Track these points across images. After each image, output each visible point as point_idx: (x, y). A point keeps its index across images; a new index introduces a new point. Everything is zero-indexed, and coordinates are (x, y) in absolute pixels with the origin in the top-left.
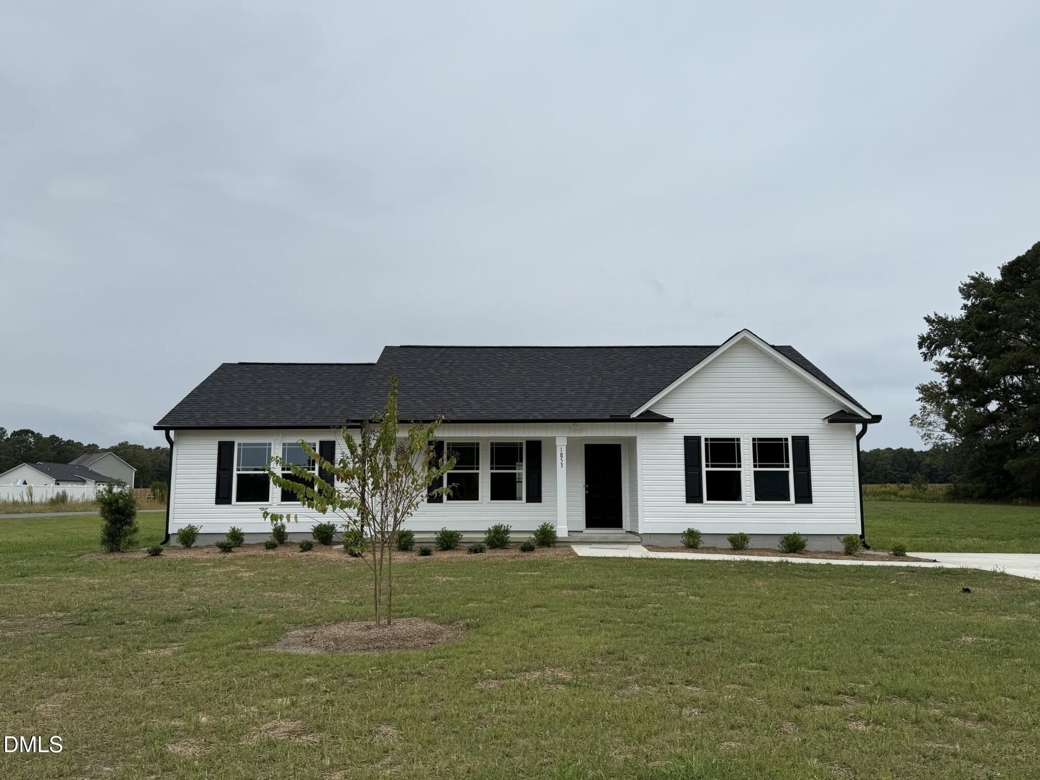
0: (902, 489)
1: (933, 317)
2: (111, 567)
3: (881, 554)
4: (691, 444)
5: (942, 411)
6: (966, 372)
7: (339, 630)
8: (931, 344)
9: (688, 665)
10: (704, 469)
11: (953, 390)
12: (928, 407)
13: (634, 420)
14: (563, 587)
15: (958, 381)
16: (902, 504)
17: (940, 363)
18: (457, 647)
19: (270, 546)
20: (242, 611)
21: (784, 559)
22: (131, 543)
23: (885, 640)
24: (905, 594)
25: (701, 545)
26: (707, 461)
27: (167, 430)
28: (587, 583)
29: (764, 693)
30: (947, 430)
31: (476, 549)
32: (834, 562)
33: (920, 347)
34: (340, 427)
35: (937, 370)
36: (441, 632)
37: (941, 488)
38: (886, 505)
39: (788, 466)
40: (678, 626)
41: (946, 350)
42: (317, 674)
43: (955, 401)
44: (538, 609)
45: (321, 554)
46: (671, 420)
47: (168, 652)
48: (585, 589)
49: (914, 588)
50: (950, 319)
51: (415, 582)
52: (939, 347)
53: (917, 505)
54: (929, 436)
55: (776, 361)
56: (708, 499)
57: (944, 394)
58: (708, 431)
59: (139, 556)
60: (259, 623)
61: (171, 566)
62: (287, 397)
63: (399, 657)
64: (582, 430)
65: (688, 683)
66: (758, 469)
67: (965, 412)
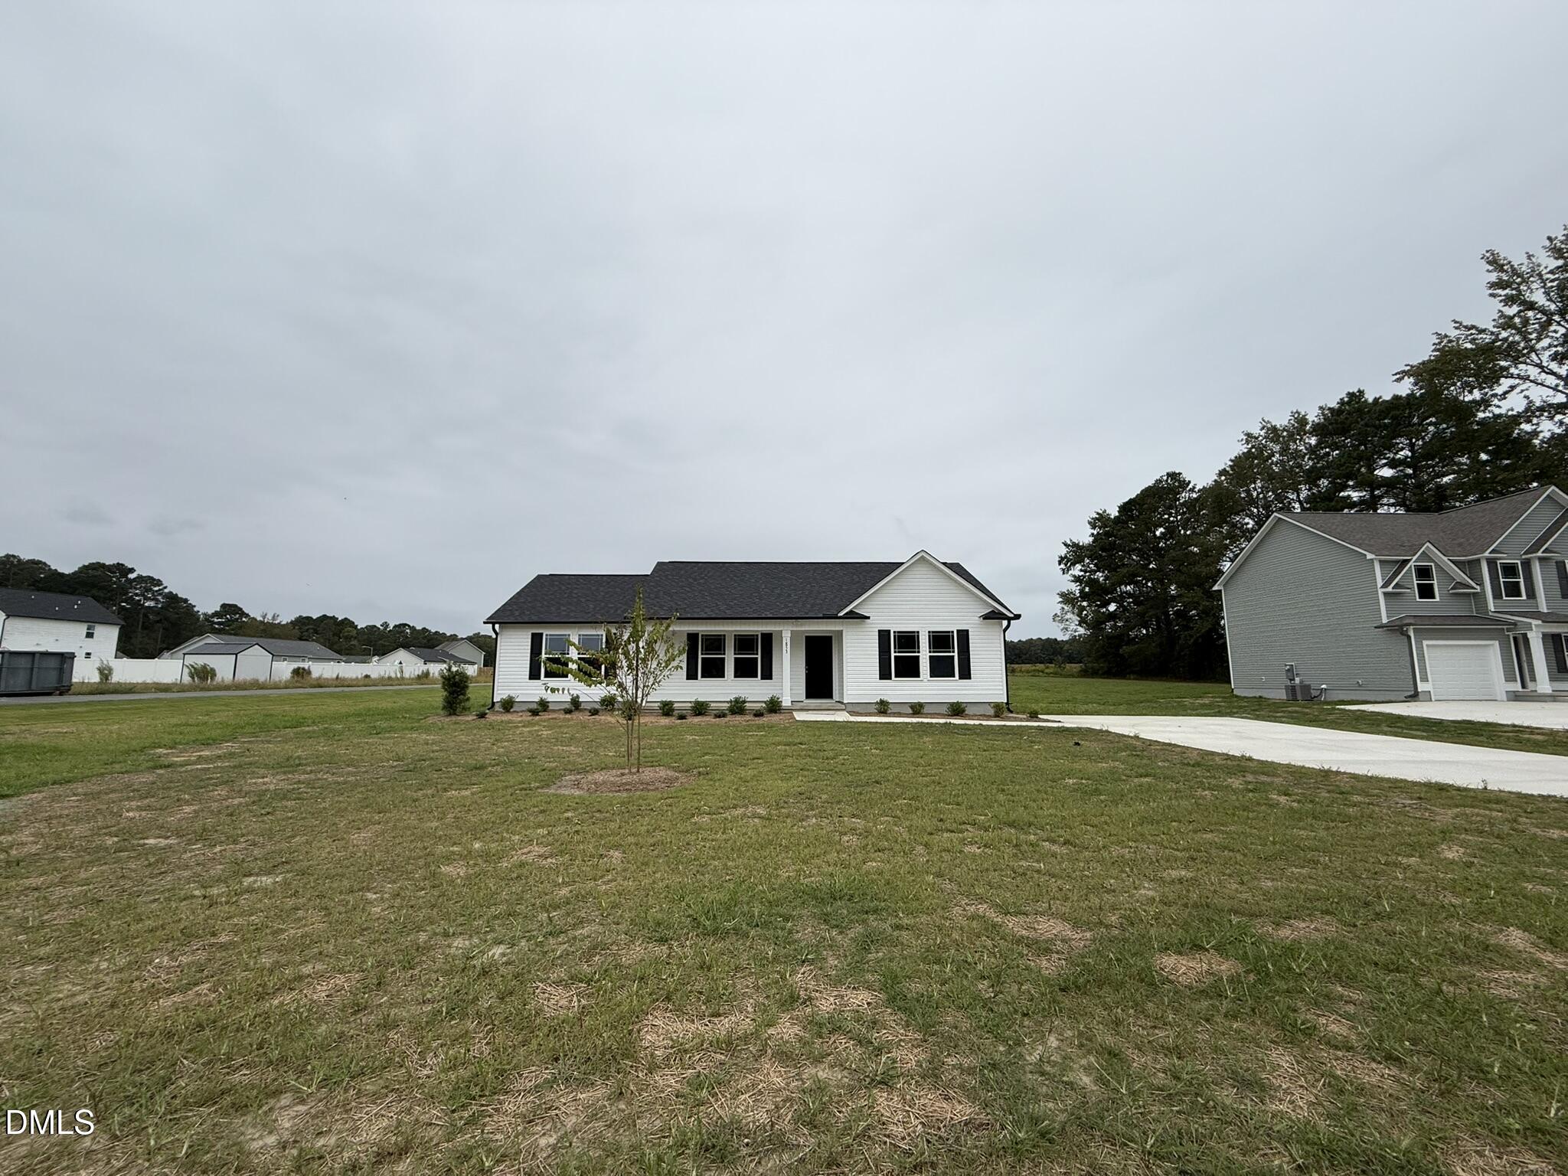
0: (1047, 668)
1: (1069, 542)
2: (446, 726)
3: (1021, 716)
4: (884, 635)
5: (1076, 611)
6: (1092, 583)
7: (599, 777)
8: (1068, 562)
9: (857, 802)
10: (893, 655)
11: (1084, 596)
12: (1066, 608)
13: (840, 618)
14: (779, 744)
15: (1087, 589)
16: (1045, 679)
17: (1074, 576)
18: (686, 789)
19: (568, 711)
20: (534, 761)
21: (948, 721)
22: (464, 709)
23: (1008, 782)
24: (1032, 747)
25: (890, 711)
26: (895, 648)
27: (494, 624)
28: (798, 741)
29: (908, 823)
30: (1080, 625)
31: (721, 715)
32: (984, 723)
33: (1060, 564)
34: (602, 623)
35: (1073, 581)
36: (677, 778)
37: (1076, 667)
38: (1035, 680)
39: (954, 652)
40: (858, 773)
41: (1079, 567)
42: (575, 810)
43: (1085, 604)
44: (756, 761)
45: (605, 718)
46: (869, 618)
47: (467, 793)
48: (795, 745)
49: (1040, 742)
50: (1081, 544)
51: (669, 739)
52: (1073, 564)
53: (1057, 679)
54: (1066, 629)
55: (945, 574)
56: (896, 677)
57: (1077, 598)
58: (895, 626)
59: (470, 718)
60: (544, 770)
61: (492, 726)
62: (583, 600)
63: (640, 797)
64: (801, 625)
65: (854, 816)
66: (932, 654)
67: (1093, 612)
